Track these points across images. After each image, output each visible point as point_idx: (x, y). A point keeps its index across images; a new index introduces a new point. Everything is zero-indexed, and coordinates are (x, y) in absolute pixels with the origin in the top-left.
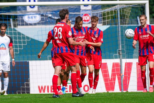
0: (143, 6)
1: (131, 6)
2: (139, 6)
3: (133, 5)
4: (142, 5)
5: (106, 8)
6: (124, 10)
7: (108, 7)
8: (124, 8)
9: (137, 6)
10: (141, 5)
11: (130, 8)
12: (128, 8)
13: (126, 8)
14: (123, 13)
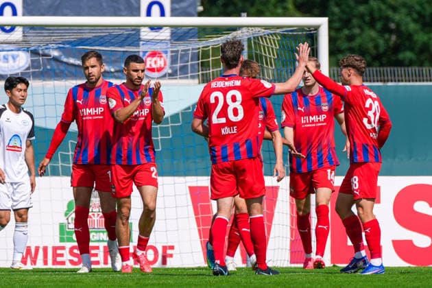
0: (312, 32)
1: (278, 31)
2: (300, 33)
3: (285, 29)
6: (261, 43)
7: (218, 34)
8: (261, 37)
9: (295, 33)
10: (306, 29)
11: (277, 37)
12: (271, 37)
13: (267, 36)
14: (258, 52)
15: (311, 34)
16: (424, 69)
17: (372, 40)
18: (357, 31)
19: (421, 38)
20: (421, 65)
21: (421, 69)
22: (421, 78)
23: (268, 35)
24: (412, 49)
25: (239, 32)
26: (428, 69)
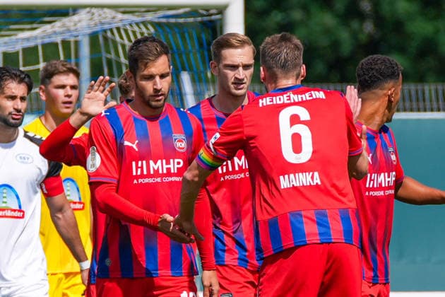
0: (213, 17)
1: (149, 17)
2: (191, 20)
3: (161, 13)
4: (211, 15)
5: (22, 30)
6: (118, 38)
7: (32, 23)
8: (118, 29)
9: (181, 20)
10: (202, 15)
11: (147, 29)
12: (136, 28)
13: (128, 27)
14: (113, 56)
15: (211, 21)
16: (427, 88)
17: (327, 31)
18: (297, 15)
19: (421, 27)
20: (421, 79)
21: (419, 87)
22: (421, 105)
23: (131, 25)
24: (402, 50)
25: (75, 18)
26: (433, 87)
